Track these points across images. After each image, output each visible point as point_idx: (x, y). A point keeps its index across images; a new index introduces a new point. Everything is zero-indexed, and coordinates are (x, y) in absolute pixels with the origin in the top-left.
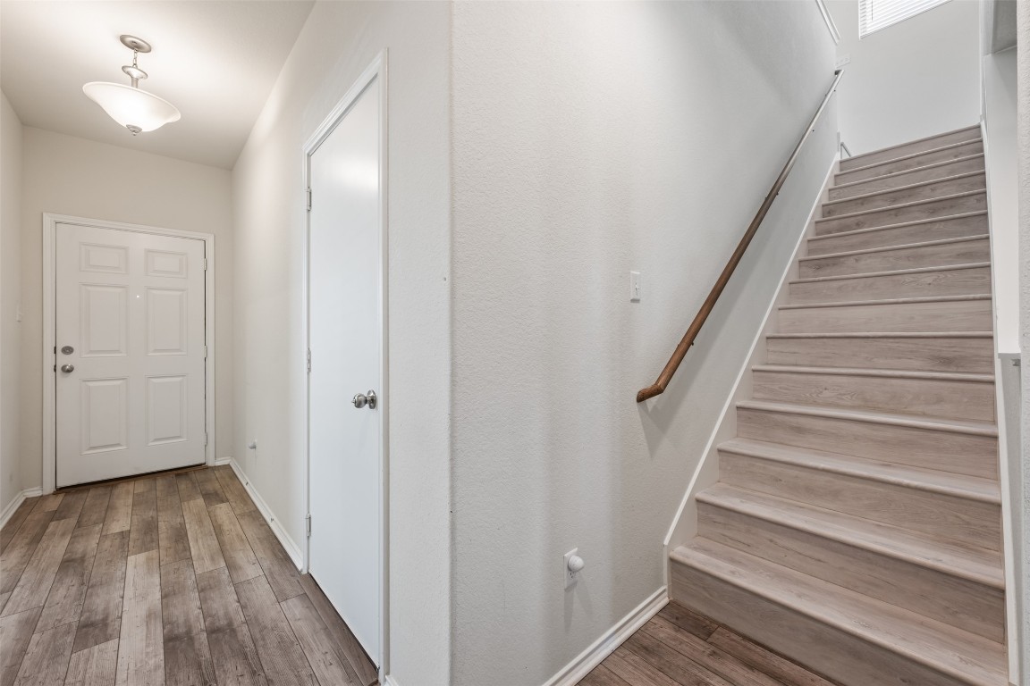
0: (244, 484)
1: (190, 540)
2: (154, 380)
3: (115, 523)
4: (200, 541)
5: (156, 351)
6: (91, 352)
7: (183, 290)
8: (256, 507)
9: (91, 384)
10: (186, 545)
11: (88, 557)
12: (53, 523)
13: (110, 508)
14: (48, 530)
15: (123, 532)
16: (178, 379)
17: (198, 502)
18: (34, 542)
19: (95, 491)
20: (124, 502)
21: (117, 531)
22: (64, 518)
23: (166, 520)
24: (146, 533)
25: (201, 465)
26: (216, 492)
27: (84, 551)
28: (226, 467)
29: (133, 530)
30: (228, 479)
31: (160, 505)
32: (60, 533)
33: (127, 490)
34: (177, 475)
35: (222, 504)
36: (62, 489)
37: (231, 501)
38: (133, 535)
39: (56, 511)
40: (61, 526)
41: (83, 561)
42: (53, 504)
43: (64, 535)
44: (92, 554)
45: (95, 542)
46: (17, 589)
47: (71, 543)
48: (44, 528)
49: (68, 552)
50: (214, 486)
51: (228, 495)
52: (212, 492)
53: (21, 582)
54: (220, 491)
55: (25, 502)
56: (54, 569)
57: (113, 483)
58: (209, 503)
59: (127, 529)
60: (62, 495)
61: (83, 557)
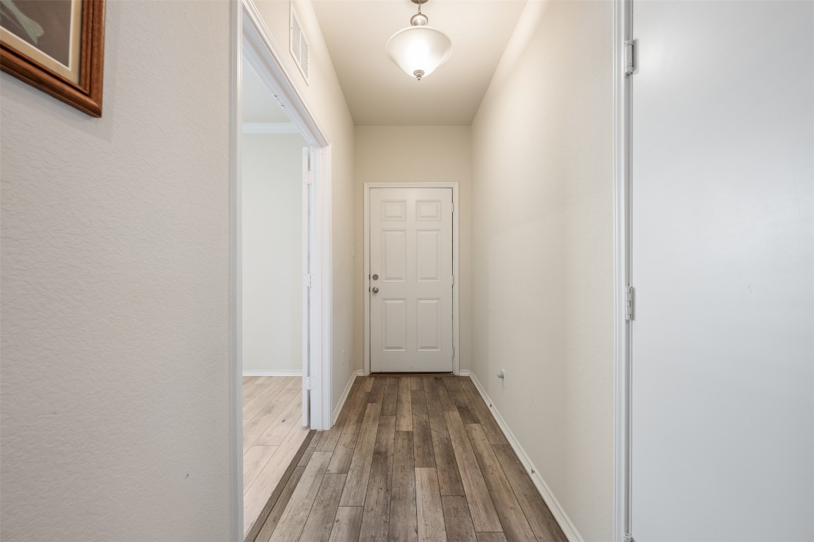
0: (489, 406)
1: (459, 466)
2: (422, 302)
3: (402, 419)
4: (468, 472)
5: (422, 278)
6: (387, 279)
7: (438, 230)
8: (508, 442)
9: (387, 302)
10: (457, 473)
11: (389, 454)
12: (369, 405)
13: (398, 401)
14: (367, 412)
15: (408, 432)
16: (435, 302)
17: (455, 414)
18: (360, 421)
19: (389, 381)
20: (406, 398)
21: (405, 430)
22: (374, 402)
23: (436, 429)
24: (424, 441)
25: (450, 373)
26: (467, 407)
27: (387, 445)
28: (468, 379)
29: (415, 433)
30: (472, 394)
31: (429, 409)
32: (372, 417)
33: (407, 385)
34: (436, 378)
35: (475, 425)
36: (373, 374)
37: (482, 423)
38: (416, 439)
39: (370, 393)
40: (373, 409)
41: (386, 457)
42: (369, 385)
43: (374, 420)
44: (392, 451)
45: (392, 436)
46: (350, 473)
47: (379, 432)
48: (365, 408)
49: (378, 441)
50: (464, 399)
51: (477, 414)
52: (463, 406)
53: (352, 465)
54: (470, 407)
55: (356, 379)
56: (370, 459)
57: (399, 375)
58: (464, 420)
59: (410, 429)
60: (373, 379)
61: (386, 452)
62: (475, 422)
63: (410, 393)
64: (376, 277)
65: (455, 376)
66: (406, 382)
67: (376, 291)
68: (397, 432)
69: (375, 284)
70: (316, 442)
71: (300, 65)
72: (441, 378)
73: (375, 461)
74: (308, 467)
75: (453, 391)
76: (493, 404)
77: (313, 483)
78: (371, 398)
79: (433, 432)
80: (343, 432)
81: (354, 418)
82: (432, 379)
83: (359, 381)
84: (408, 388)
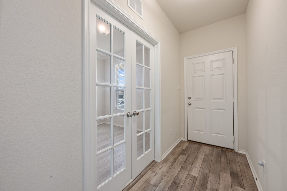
2: (214, 110)
5: (214, 99)
6: (195, 99)
9: (195, 109)
11: (180, 185)
12: (181, 155)
13: (196, 157)
14: (179, 158)
15: (194, 177)
16: (222, 111)
17: (227, 177)
18: (174, 162)
19: (196, 146)
20: (201, 157)
21: (193, 175)
22: (184, 154)
23: (211, 181)
24: (201, 186)
25: (232, 149)
26: (237, 174)
27: (181, 180)
28: (244, 156)
29: (198, 179)
30: (244, 167)
31: (211, 167)
32: (180, 162)
33: (204, 150)
34: (222, 150)
35: (240, 188)
36: (189, 141)
37: (246, 189)
38: (197, 183)
39: (184, 150)
40: (182, 158)
41: (178, 187)
42: (185, 146)
43: (180, 164)
44: (181, 184)
45: (185, 176)
46: (158, 187)
47: (180, 171)
48: (179, 156)
49: (177, 176)
50: (237, 168)
51: (244, 181)
52: (235, 172)
53: (161, 184)
54: (240, 175)
55: (181, 141)
56: (170, 184)
57: (201, 144)
58: (233, 183)
59: (196, 175)
60: (188, 143)
61: (179, 184)
62: (241, 186)
63: (204, 155)
64: (190, 98)
65: (235, 152)
66: (204, 148)
67: (190, 104)
68: (189, 174)
69: (189, 101)
70: (152, 166)
71: (136, 11)
72: (225, 151)
73: (172, 186)
74: (144, 177)
75: (231, 161)
76: (258, 179)
77: (142, 186)
78: (183, 152)
79: (209, 182)
80: (164, 165)
81: (172, 160)
82: (219, 150)
83: (182, 142)
84: (204, 152)
